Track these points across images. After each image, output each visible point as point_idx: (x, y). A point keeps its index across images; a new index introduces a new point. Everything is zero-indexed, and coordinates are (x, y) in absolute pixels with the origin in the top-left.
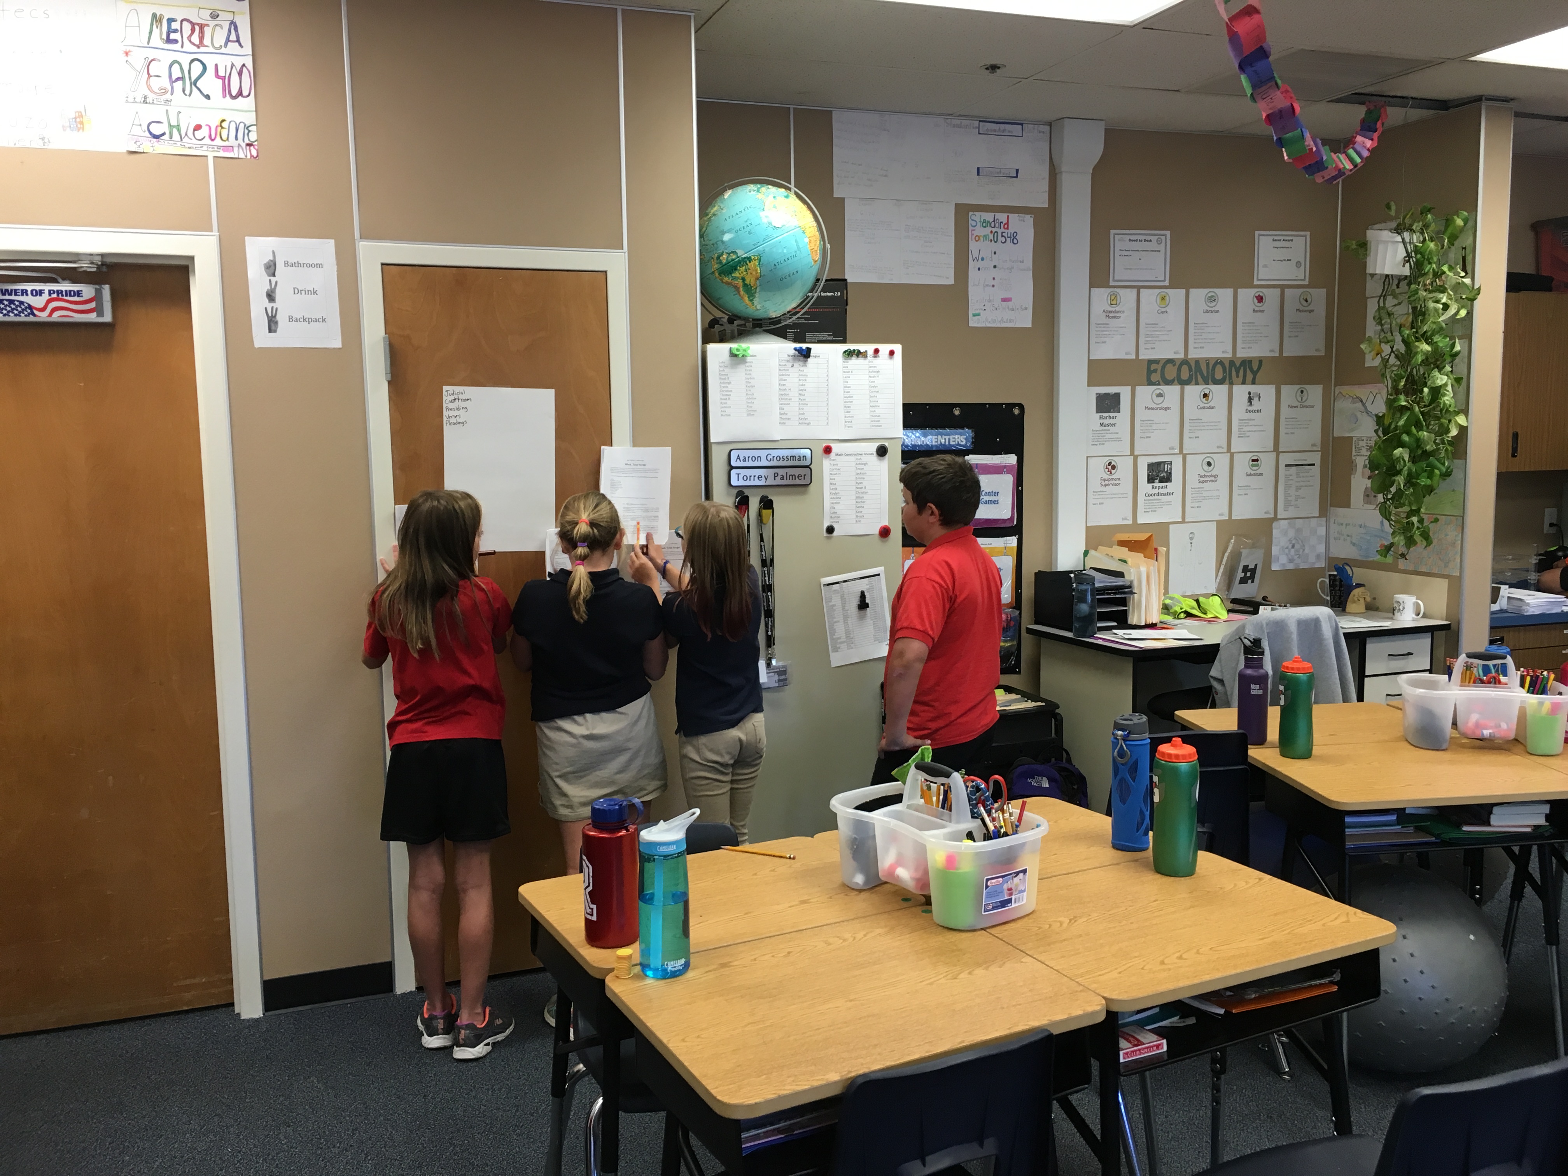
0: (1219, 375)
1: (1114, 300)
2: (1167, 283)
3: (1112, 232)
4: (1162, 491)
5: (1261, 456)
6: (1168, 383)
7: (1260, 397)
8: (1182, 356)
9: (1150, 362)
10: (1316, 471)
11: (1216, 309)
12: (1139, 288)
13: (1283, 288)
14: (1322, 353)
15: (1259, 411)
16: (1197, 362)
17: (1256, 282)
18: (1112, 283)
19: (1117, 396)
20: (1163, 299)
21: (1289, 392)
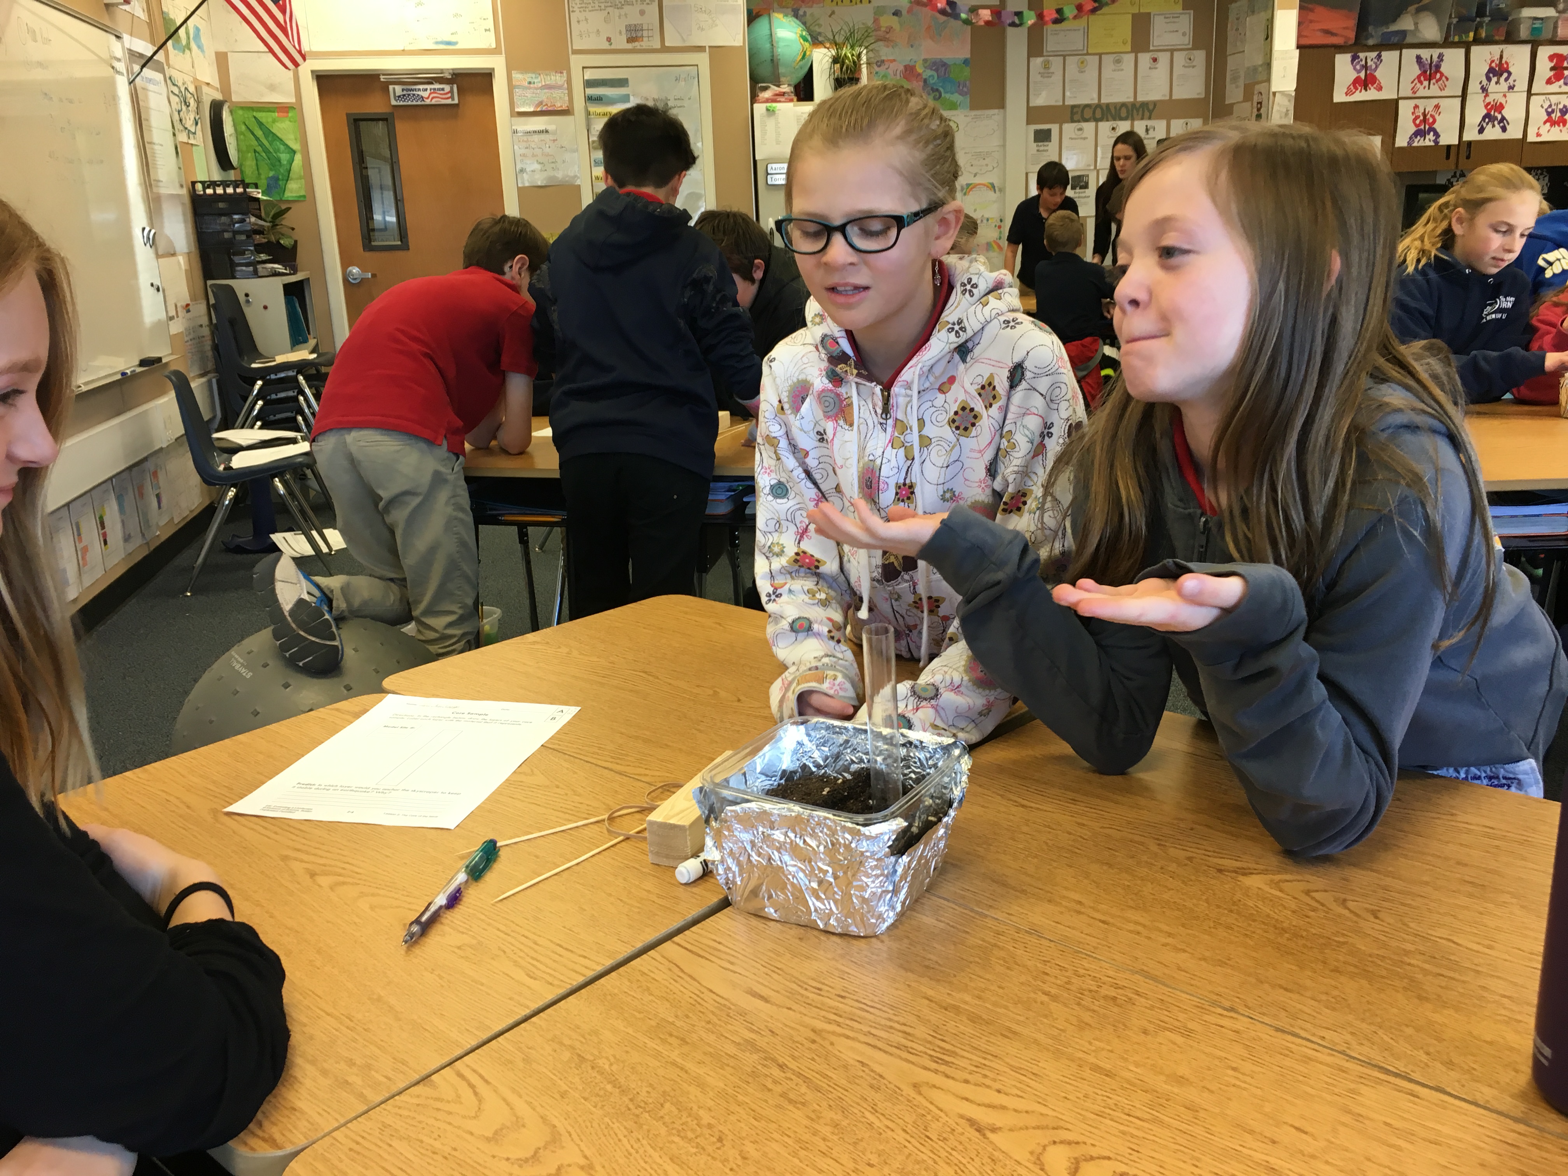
0: (1124, 113)
1: (1046, 66)
2: (1085, 52)
6: (1087, 121)
7: (1154, 129)
8: (1096, 101)
9: (1073, 107)
11: (1121, 68)
12: (1064, 56)
13: (1173, 51)
14: (1203, 96)
16: (1108, 105)
17: (1152, 48)
18: (1045, 54)
19: (1049, 131)
20: (1082, 63)
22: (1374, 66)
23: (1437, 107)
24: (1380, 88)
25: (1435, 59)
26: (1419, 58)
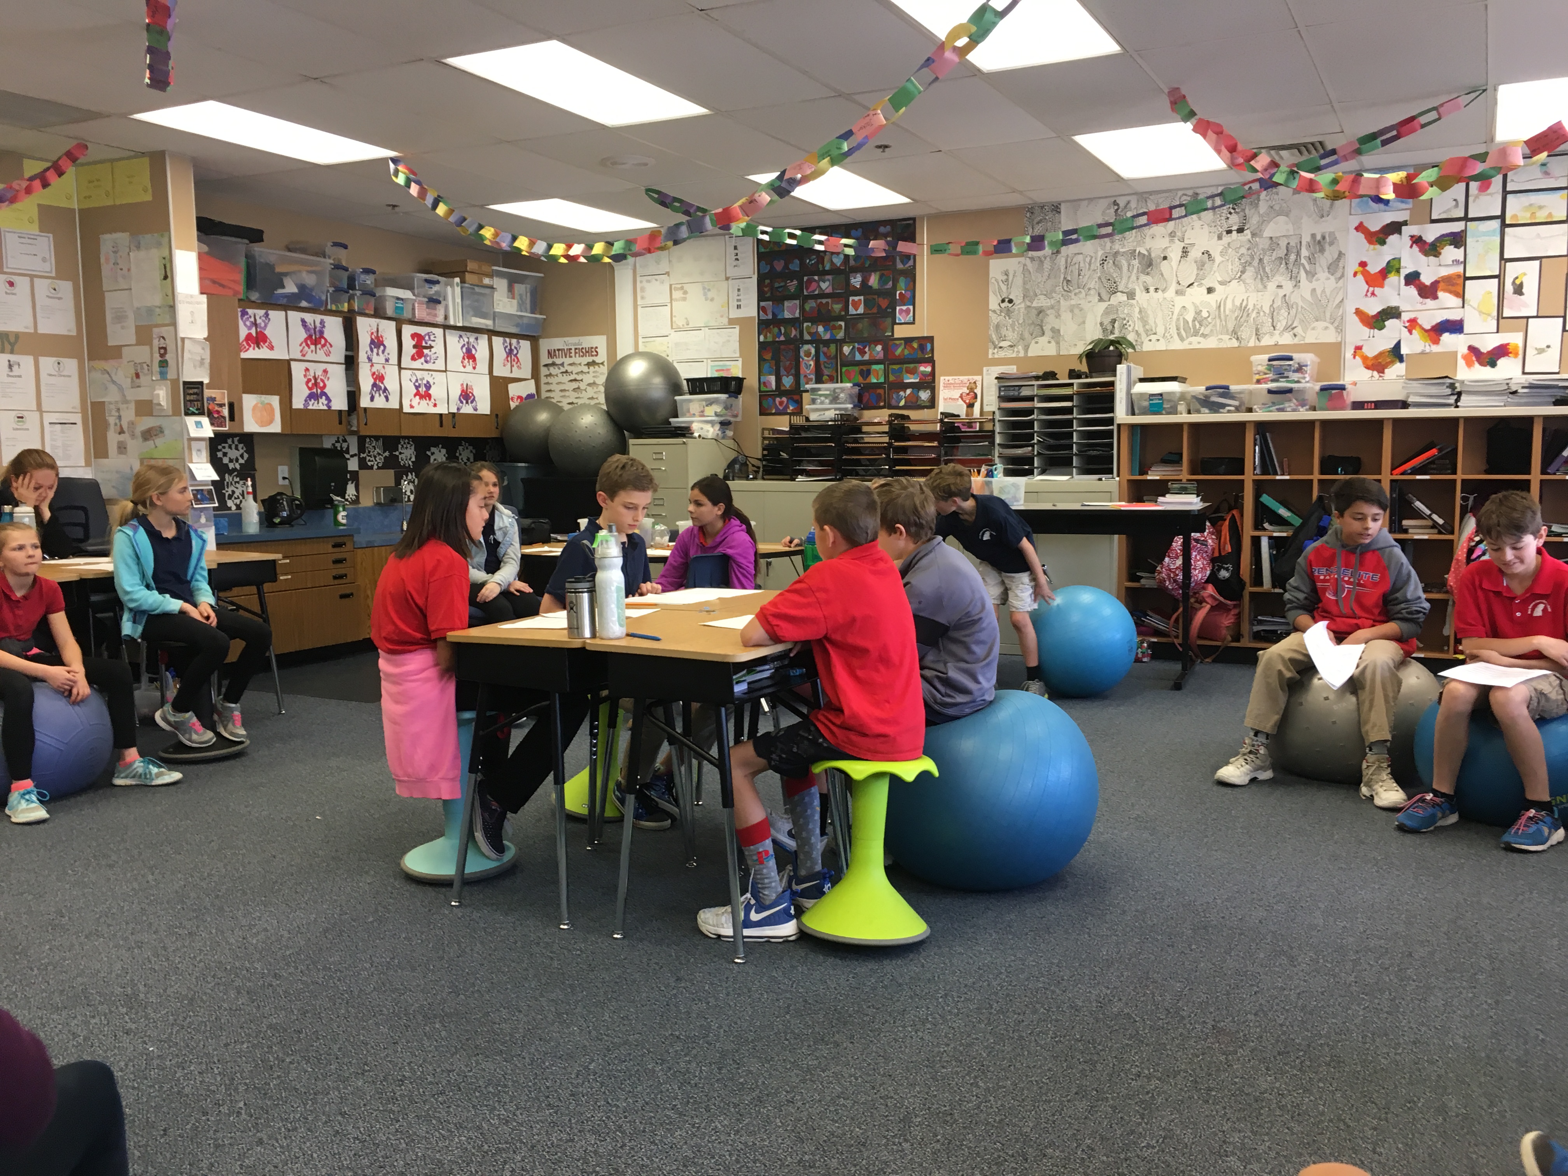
5: (25, 414)
7: (19, 365)
10: (79, 428)
13: (32, 277)
14: (74, 333)
15: (20, 376)
17: (5, 270)
21: (47, 363)
22: (263, 325)
23: (325, 371)
24: (271, 348)
25: (318, 324)
26: (303, 321)
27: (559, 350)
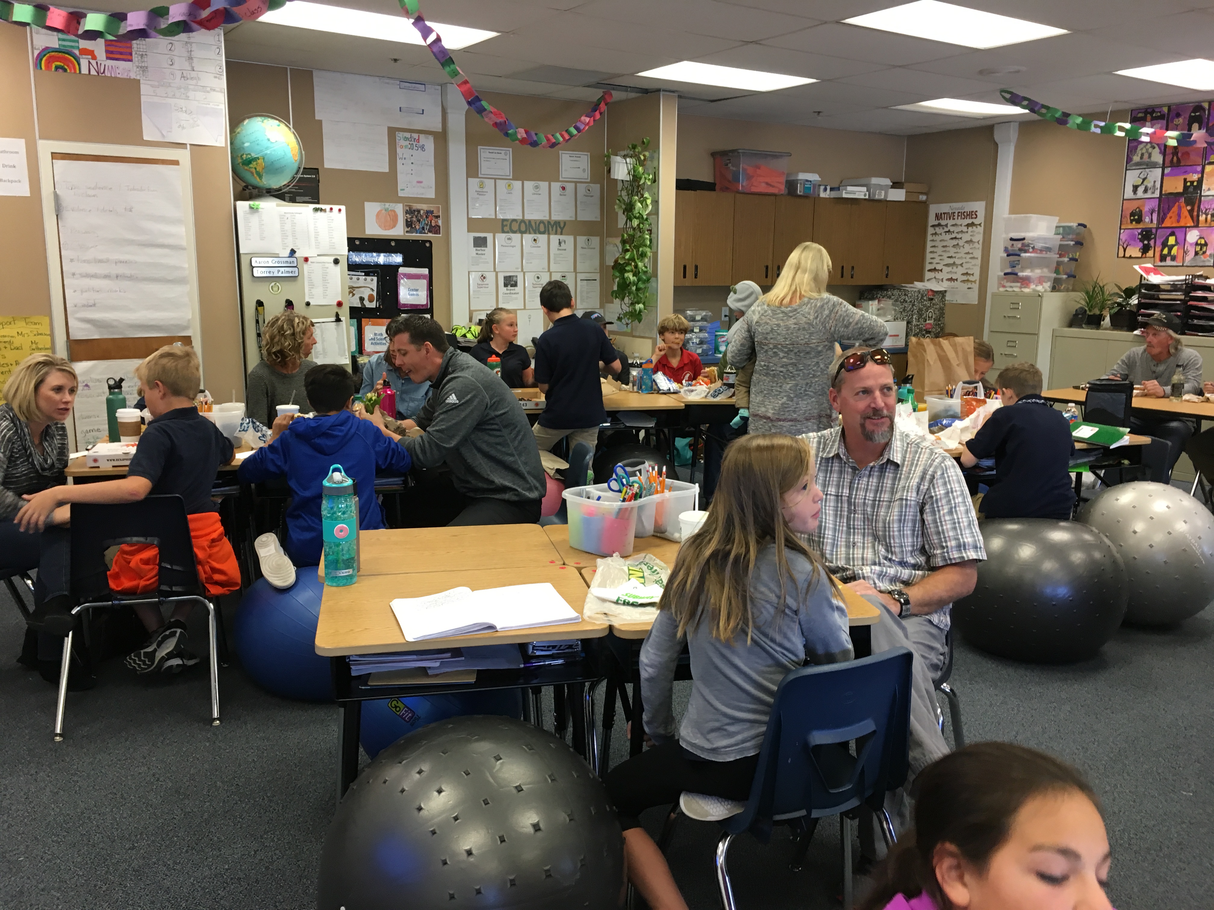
0: (542, 228)
1: (482, 186)
2: (511, 177)
3: (479, 147)
4: (512, 292)
5: (567, 274)
6: (514, 232)
7: (565, 242)
8: (521, 218)
9: (503, 220)
10: (597, 283)
11: (539, 192)
12: (495, 180)
14: (599, 220)
15: (565, 250)
16: (530, 221)
17: (561, 179)
18: (480, 176)
19: (485, 239)
20: (509, 186)
21: (581, 239)
27: (944, 213)
